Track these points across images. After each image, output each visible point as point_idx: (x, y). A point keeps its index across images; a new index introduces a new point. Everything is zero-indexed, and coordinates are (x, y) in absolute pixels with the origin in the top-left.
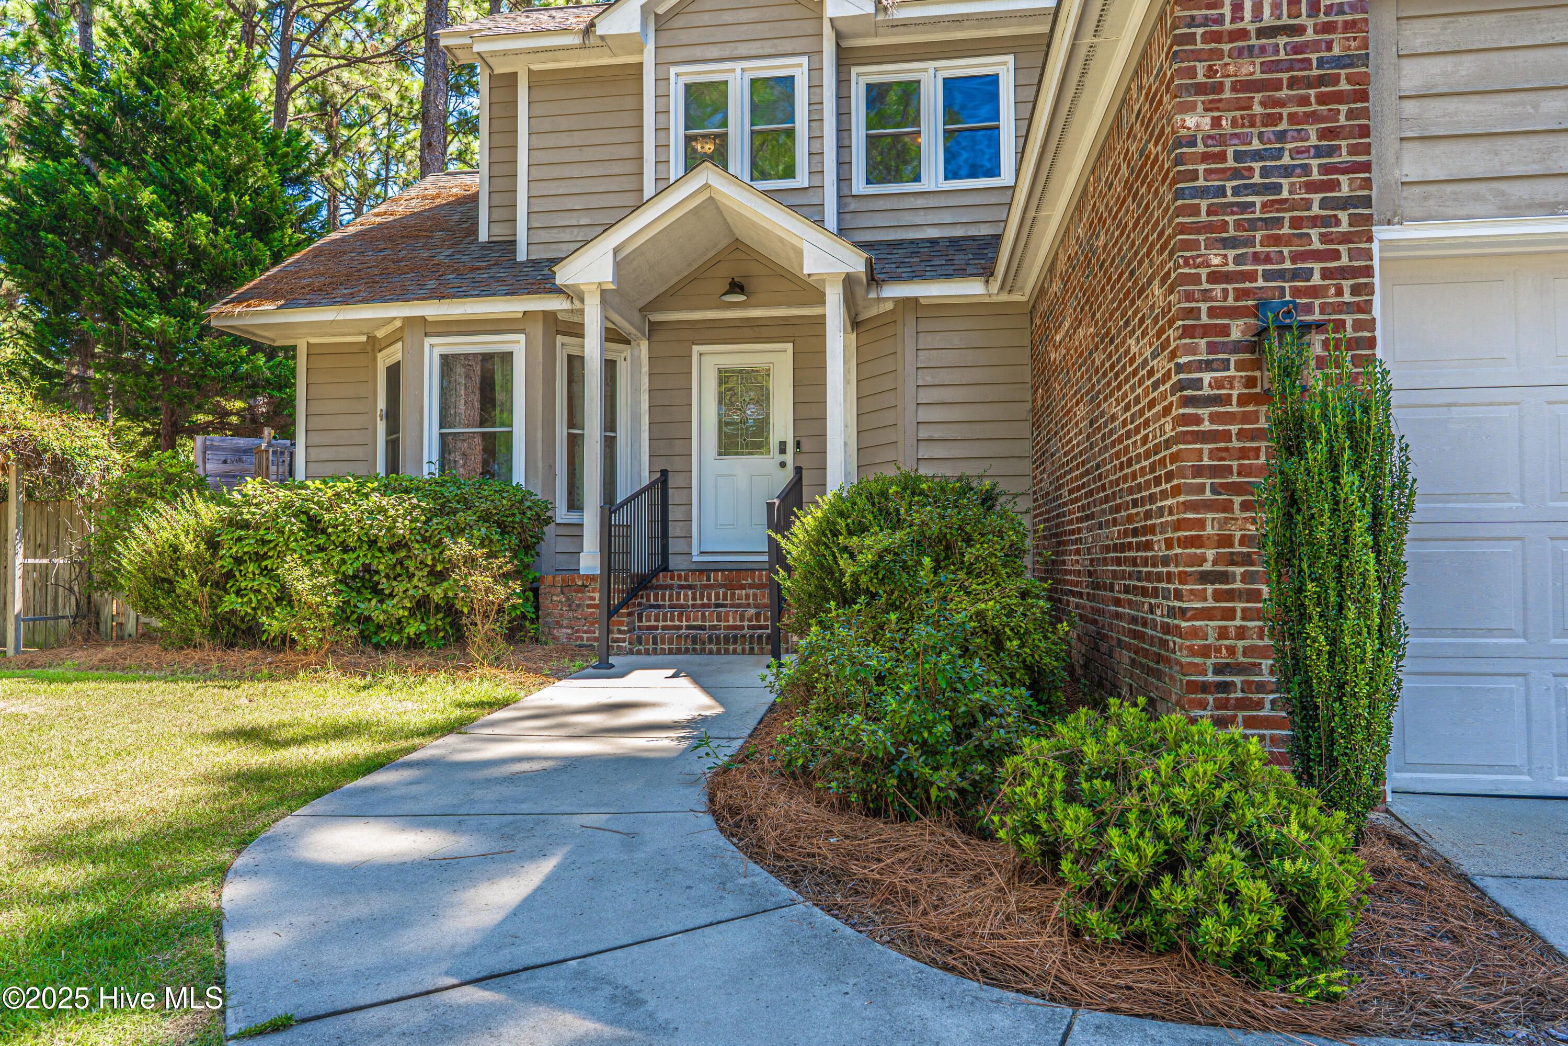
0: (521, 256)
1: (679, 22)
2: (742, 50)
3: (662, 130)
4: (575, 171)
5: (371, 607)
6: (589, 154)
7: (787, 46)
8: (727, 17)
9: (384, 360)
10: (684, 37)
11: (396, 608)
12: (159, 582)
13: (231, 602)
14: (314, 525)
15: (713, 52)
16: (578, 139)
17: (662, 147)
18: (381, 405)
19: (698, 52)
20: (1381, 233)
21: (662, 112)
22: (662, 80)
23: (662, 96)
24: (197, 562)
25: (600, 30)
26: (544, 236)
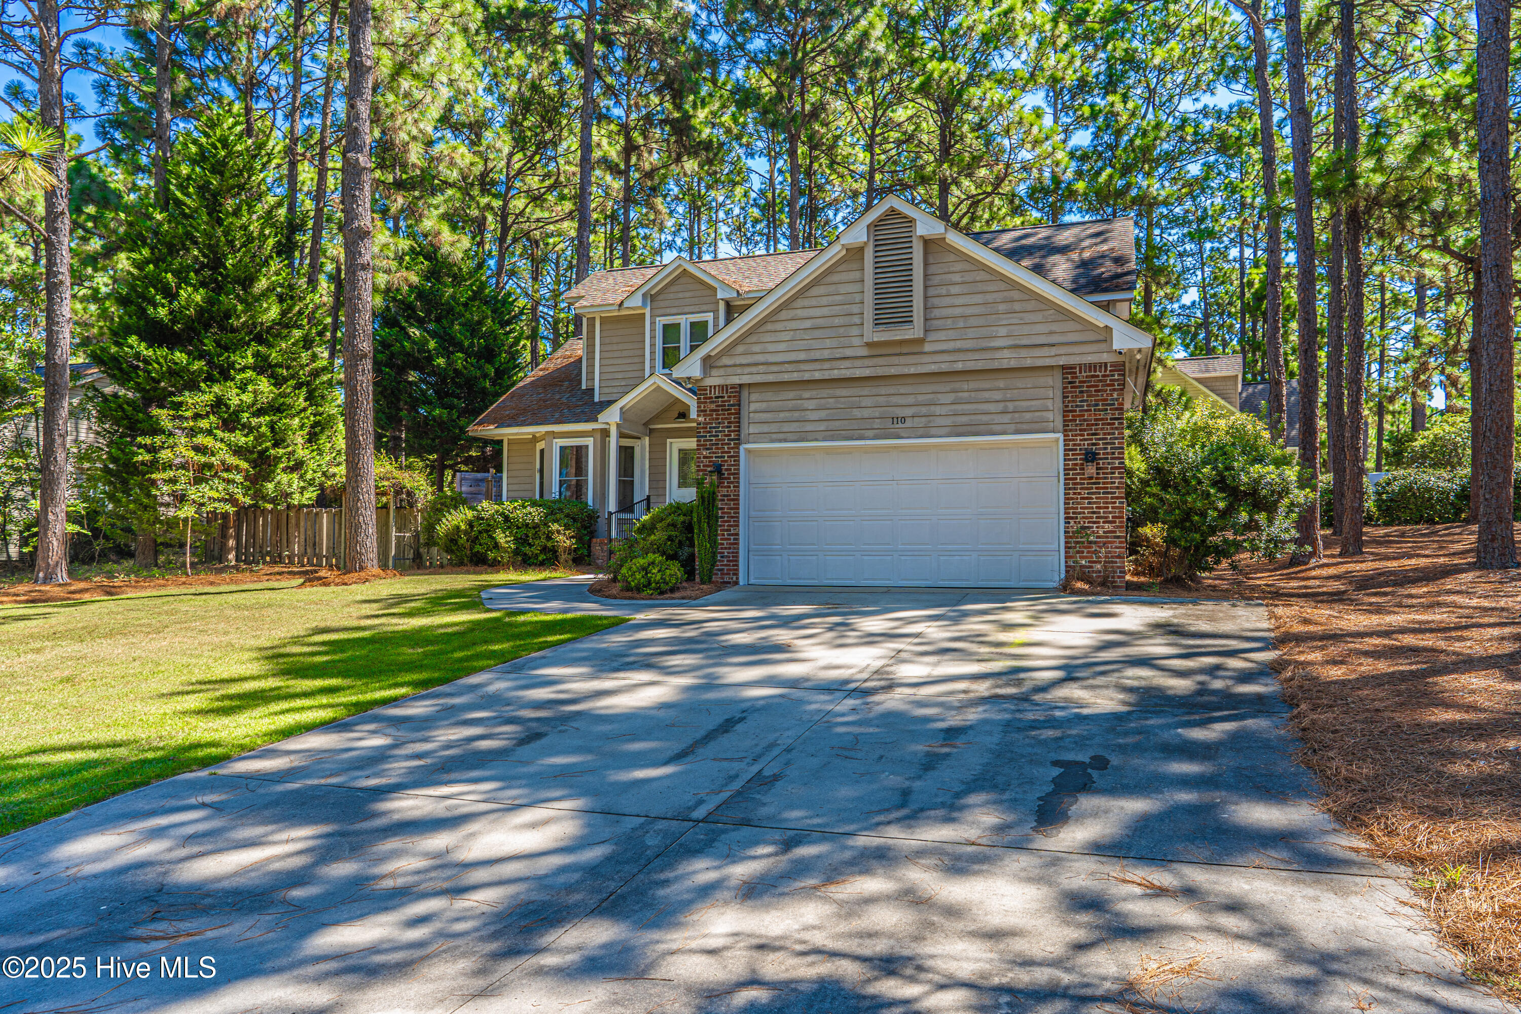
0: (596, 399)
1: (661, 297)
2: (687, 309)
3: (653, 345)
4: (619, 361)
5: (526, 549)
6: (625, 353)
7: (704, 308)
8: (681, 295)
9: (540, 445)
10: (662, 304)
11: (536, 550)
12: (452, 540)
13: (478, 548)
14: (507, 519)
15: (674, 311)
16: (620, 347)
17: (652, 353)
18: (538, 466)
19: (668, 311)
20: (742, 447)
21: (653, 337)
22: (653, 323)
23: (653, 330)
24: (466, 533)
25: (626, 305)
26: (606, 390)
